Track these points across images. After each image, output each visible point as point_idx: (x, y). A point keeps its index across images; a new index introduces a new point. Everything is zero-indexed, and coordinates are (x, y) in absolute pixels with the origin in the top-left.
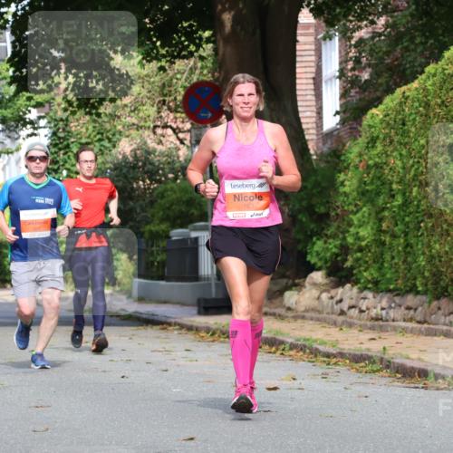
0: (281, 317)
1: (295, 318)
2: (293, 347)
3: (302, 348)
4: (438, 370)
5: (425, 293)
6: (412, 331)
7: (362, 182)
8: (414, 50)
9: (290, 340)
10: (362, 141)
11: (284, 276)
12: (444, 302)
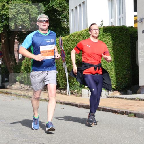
0: (12, 89)
3: (15, 94)
7: (25, 67)
9: (13, 93)
10: (25, 61)
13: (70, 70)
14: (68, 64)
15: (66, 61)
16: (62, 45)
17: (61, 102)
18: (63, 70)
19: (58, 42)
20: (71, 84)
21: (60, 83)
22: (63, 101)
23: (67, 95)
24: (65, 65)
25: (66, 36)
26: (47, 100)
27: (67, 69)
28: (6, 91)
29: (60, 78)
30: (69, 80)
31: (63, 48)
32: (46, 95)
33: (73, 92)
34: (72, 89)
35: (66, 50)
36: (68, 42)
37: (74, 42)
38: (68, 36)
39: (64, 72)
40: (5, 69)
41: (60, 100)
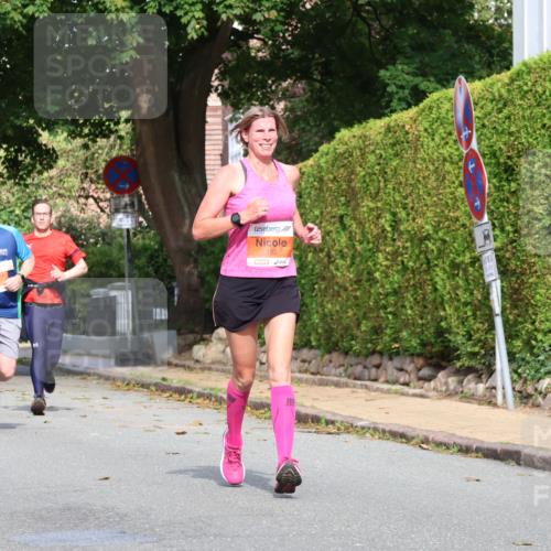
0: (190, 369)
1: (203, 369)
2: (200, 395)
3: (209, 397)
4: (329, 417)
5: (318, 347)
6: (307, 381)
8: (310, 131)
9: (197, 390)
11: (192, 332)
12: (335, 355)
13: (513, 264)
14: (502, 230)
15: (491, 213)
16: (470, 128)
17: (464, 443)
18: (472, 264)
19: (447, 106)
20: (518, 343)
21: (460, 340)
22: (475, 440)
23: (495, 405)
24: (486, 237)
25: (495, 77)
26: (384, 431)
27: (499, 260)
28: (160, 375)
29: (457, 309)
30: (506, 322)
31: (474, 145)
32: (378, 403)
33: (530, 389)
34: (526, 371)
35: (494, 155)
36: (505, 111)
37: (537, 111)
38: (505, 76)
39: (482, 275)
40: (152, 257)
41: (458, 433)
